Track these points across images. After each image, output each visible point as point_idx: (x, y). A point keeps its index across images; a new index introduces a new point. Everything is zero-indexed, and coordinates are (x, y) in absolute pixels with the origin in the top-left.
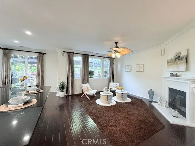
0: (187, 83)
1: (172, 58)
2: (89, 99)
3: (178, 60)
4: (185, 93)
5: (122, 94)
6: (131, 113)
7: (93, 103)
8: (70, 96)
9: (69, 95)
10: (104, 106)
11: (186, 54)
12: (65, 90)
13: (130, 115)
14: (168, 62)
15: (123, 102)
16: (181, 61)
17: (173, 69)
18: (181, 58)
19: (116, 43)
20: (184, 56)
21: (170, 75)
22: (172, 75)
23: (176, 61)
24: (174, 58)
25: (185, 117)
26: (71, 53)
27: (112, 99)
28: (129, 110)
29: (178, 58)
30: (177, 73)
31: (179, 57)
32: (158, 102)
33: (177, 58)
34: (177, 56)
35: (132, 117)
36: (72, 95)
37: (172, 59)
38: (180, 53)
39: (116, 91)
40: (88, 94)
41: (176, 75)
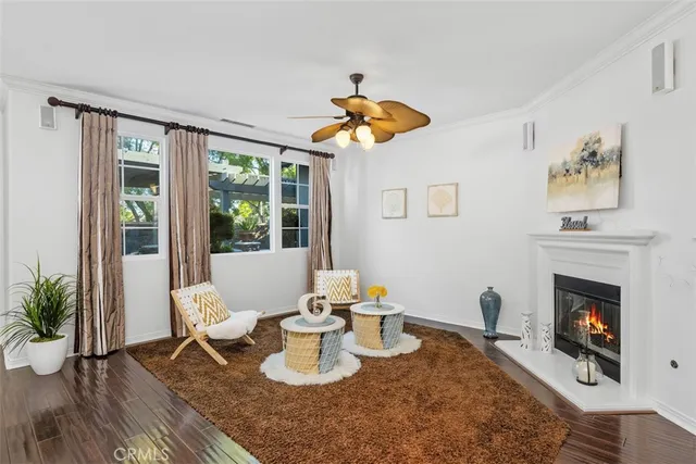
0: (626, 253)
1: (568, 158)
2: (222, 361)
3: (590, 167)
4: (617, 291)
5: (383, 317)
6: (436, 397)
7: (248, 382)
8: (102, 357)
9: (93, 357)
10: (311, 386)
11: (619, 144)
12: (66, 330)
13: (435, 408)
14: (552, 177)
15: (386, 354)
16: (602, 169)
17: (573, 201)
18: (603, 160)
19: (357, 78)
20: (612, 151)
21: (561, 223)
22: (568, 224)
23: (583, 171)
24: (577, 158)
25: (619, 381)
26: (100, 111)
27: (338, 347)
28: (422, 386)
29: (592, 158)
30: (586, 218)
31: (594, 154)
32: (519, 339)
33: (585, 160)
34: (586, 154)
35: (446, 416)
36: (115, 351)
37: (565, 163)
38: (599, 141)
39: (352, 308)
40: (212, 336)
41: (584, 226)
